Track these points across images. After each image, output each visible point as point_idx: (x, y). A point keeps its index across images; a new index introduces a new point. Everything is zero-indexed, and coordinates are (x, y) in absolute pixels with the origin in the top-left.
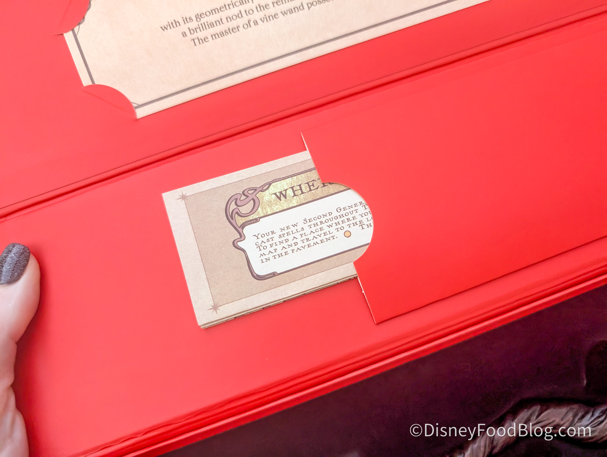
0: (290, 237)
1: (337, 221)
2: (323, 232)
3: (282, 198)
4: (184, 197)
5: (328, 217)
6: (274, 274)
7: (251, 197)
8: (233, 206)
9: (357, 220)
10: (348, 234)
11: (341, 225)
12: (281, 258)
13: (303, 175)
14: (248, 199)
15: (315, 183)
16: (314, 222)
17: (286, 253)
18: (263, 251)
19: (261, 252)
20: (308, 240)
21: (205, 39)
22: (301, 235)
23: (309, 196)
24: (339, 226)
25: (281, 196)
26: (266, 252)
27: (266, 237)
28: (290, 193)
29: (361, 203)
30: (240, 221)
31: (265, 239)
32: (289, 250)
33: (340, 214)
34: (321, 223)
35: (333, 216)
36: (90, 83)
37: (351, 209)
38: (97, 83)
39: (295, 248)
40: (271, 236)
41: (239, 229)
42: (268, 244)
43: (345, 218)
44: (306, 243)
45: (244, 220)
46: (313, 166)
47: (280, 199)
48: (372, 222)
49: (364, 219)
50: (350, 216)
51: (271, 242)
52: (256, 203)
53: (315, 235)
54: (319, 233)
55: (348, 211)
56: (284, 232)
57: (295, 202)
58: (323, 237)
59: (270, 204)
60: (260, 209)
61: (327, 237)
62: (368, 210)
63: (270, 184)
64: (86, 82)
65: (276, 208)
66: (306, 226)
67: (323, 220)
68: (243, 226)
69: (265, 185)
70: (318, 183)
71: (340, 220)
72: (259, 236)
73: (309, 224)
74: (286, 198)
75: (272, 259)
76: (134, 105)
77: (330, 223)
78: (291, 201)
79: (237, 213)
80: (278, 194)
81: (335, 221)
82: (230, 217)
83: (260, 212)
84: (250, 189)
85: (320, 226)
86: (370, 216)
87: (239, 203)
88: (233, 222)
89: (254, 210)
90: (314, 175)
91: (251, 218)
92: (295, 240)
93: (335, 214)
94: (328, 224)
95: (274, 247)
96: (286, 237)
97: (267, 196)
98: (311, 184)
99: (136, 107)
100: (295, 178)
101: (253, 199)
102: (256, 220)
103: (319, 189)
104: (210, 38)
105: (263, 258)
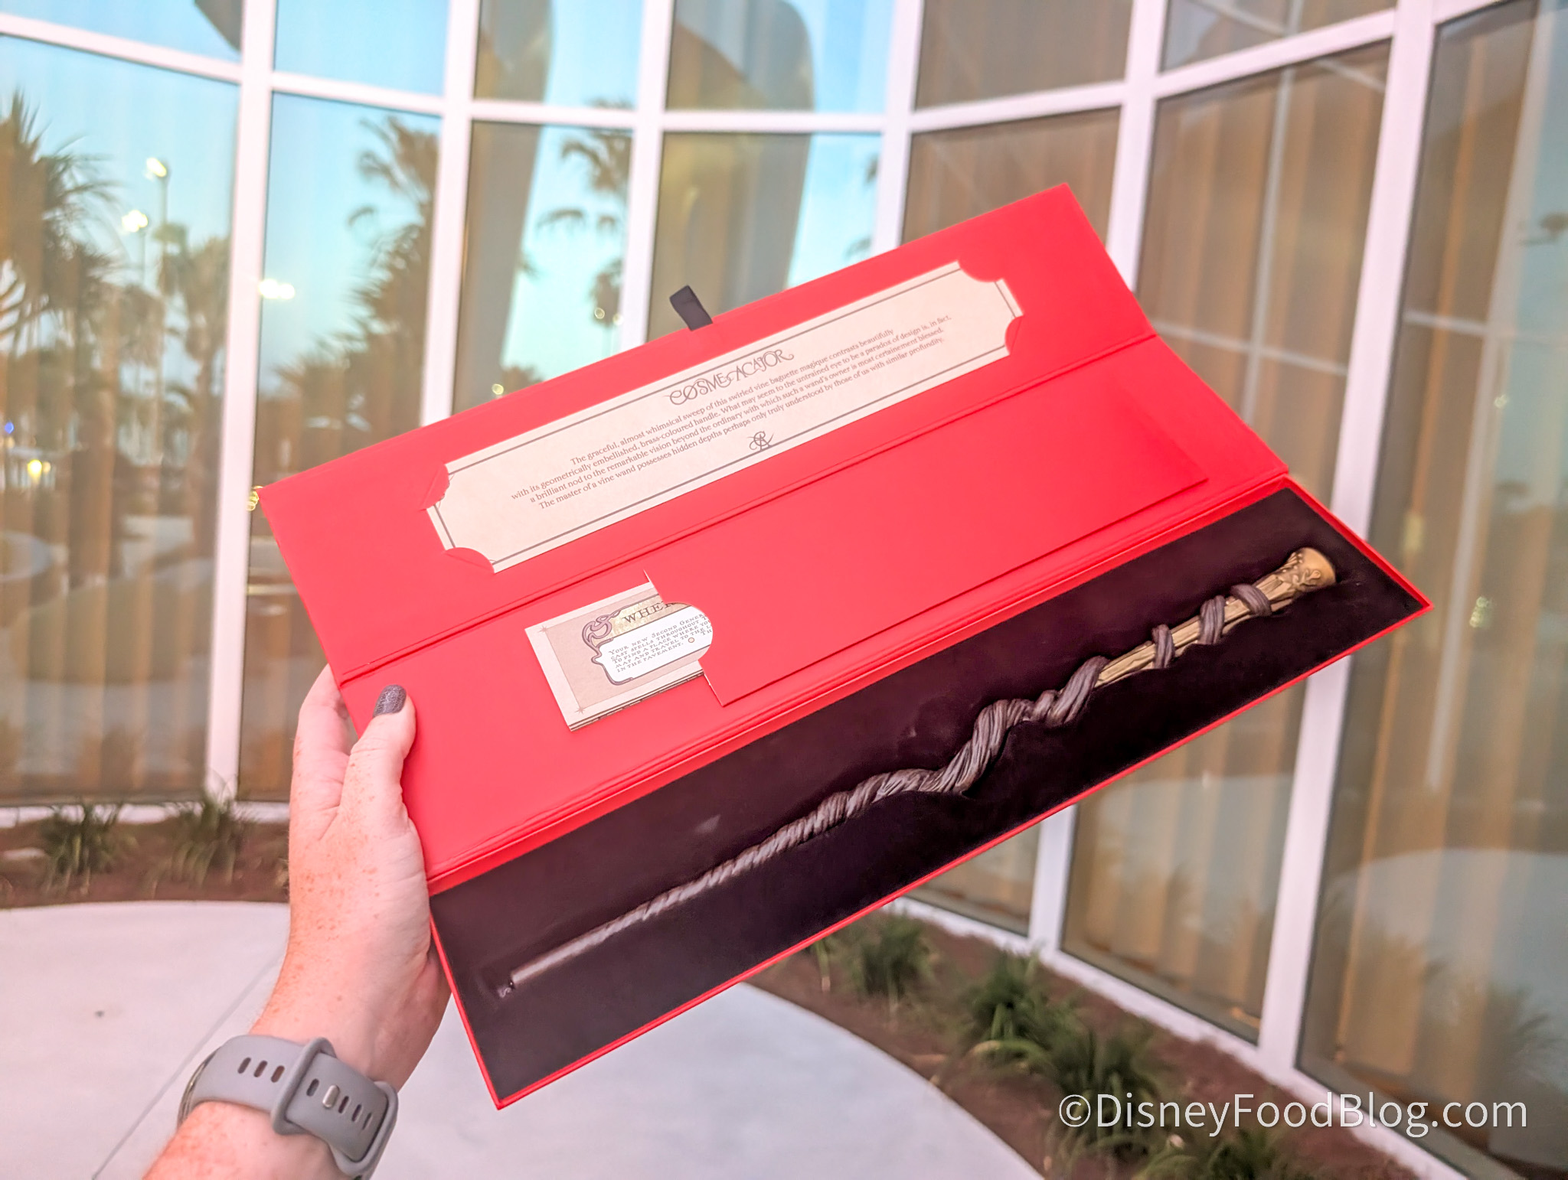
0: (642, 649)
1: (681, 632)
2: (669, 641)
3: (632, 620)
4: (544, 630)
5: (673, 630)
6: (630, 679)
7: (603, 623)
8: (588, 632)
9: (699, 629)
10: (692, 641)
11: (685, 634)
12: (635, 666)
13: (648, 601)
14: (601, 625)
15: (659, 605)
16: (662, 635)
17: (639, 662)
18: (618, 663)
19: (617, 664)
20: (657, 649)
21: (551, 502)
22: (651, 646)
23: (655, 616)
24: (683, 635)
25: (630, 619)
26: (622, 663)
27: (621, 652)
28: (638, 615)
29: (700, 615)
30: (596, 642)
31: (619, 654)
32: (642, 659)
33: (684, 626)
34: (668, 635)
35: (677, 628)
36: (452, 547)
37: (693, 621)
38: (457, 546)
39: (647, 657)
40: (624, 650)
41: (597, 650)
42: (622, 657)
43: (688, 628)
44: (656, 652)
45: (599, 641)
46: (656, 593)
47: (629, 621)
48: (711, 628)
49: (705, 627)
50: (693, 627)
51: (625, 655)
52: (609, 627)
53: (664, 644)
54: (667, 643)
55: (690, 623)
56: (635, 646)
57: (643, 622)
58: (670, 645)
59: (621, 626)
60: (612, 631)
61: (674, 645)
62: (707, 620)
63: (620, 611)
64: (447, 546)
65: (627, 629)
66: (654, 639)
67: (669, 632)
68: (599, 646)
69: (616, 612)
70: (662, 605)
71: (684, 630)
72: (614, 652)
73: (657, 637)
74: (634, 619)
75: (627, 668)
76: (492, 562)
77: (675, 634)
78: (640, 622)
79: (593, 636)
80: (628, 618)
81: (679, 632)
82: (587, 641)
83: (613, 633)
84: (602, 617)
85: (667, 637)
86: (709, 624)
87: (593, 628)
88: (590, 644)
89: (607, 632)
90: (659, 599)
91: (605, 639)
92: (646, 651)
93: (679, 626)
94: (674, 635)
95: (628, 658)
96: (638, 649)
97: (617, 621)
98: (655, 606)
99: (493, 564)
100: (641, 604)
101: (606, 624)
102: (610, 640)
103: (664, 609)
104: (556, 501)
105: (619, 668)
